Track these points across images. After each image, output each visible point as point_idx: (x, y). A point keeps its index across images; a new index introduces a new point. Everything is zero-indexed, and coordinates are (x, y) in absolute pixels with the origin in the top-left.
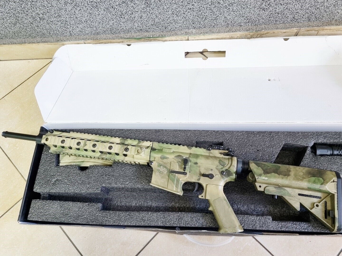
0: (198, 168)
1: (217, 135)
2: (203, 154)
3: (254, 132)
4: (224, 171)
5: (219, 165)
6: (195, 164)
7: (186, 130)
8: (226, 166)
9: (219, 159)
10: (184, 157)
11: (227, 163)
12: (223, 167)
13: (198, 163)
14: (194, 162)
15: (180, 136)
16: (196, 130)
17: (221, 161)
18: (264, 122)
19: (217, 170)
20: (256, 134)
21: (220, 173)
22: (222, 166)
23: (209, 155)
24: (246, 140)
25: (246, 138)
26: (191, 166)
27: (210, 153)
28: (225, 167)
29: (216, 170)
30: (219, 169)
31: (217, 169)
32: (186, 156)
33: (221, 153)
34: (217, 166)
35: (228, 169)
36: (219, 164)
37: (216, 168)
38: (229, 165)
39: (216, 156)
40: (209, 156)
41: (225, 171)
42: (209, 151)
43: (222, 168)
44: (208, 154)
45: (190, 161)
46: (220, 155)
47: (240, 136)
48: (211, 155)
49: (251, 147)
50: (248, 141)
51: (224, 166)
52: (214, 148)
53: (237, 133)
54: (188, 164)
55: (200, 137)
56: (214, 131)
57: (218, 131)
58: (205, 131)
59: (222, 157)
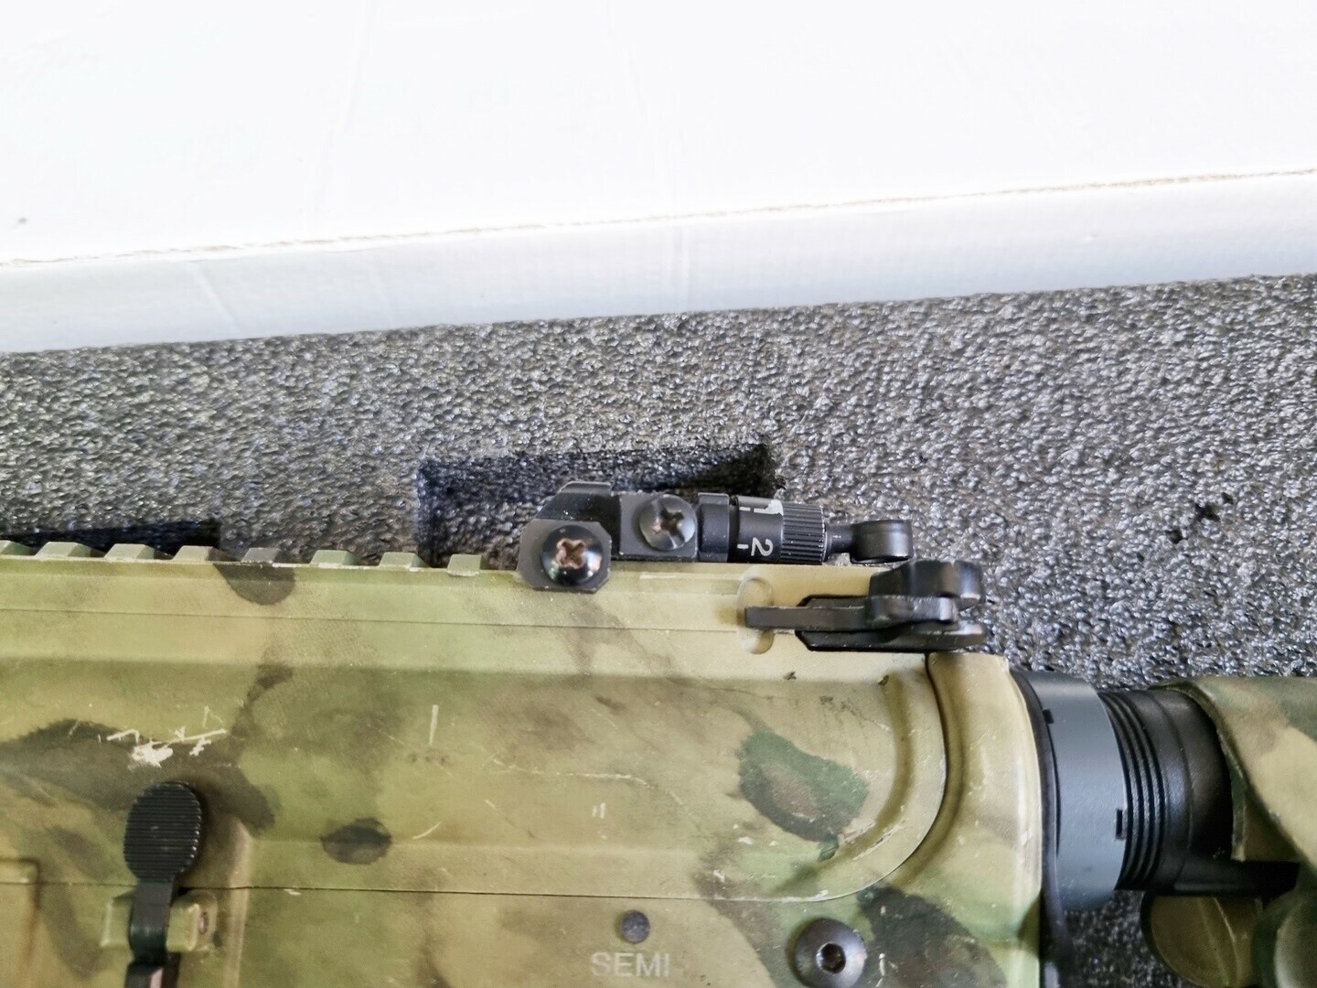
0: (402, 922)
1: (689, 369)
2: (482, 656)
3: (1116, 296)
4: (844, 911)
5: (749, 828)
6: (344, 857)
7: (285, 342)
8: (861, 825)
9: (741, 729)
10: (150, 756)
11: (879, 777)
12: (810, 851)
13: (390, 825)
14: (320, 828)
15: (203, 418)
16: (414, 334)
17: (783, 746)
18: (1215, 177)
19: (726, 922)
20: (1149, 321)
21: (781, 960)
22: (805, 831)
23: (583, 656)
24: (1044, 398)
25: (1039, 375)
26: (267, 891)
27: (586, 630)
28: (851, 851)
29: (713, 916)
30: (756, 887)
31: (726, 909)
32: (181, 736)
33: (762, 621)
34: (711, 846)
35: (912, 890)
36: (746, 810)
37: (708, 886)
38: (921, 813)
39: (687, 668)
40: (580, 682)
41: (865, 925)
42: (563, 605)
43: (805, 876)
44: (552, 658)
45: (260, 815)
46: (751, 638)
47: (960, 352)
48: (609, 661)
49: (1112, 475)
50: (1068, 409)
51: (832, 838)
52: (640, 550)
53: (928, 324)
55: (467, 409)
56: (650, 324)
57: (700, 317)
58: (529, 327)
59: (791, 676)
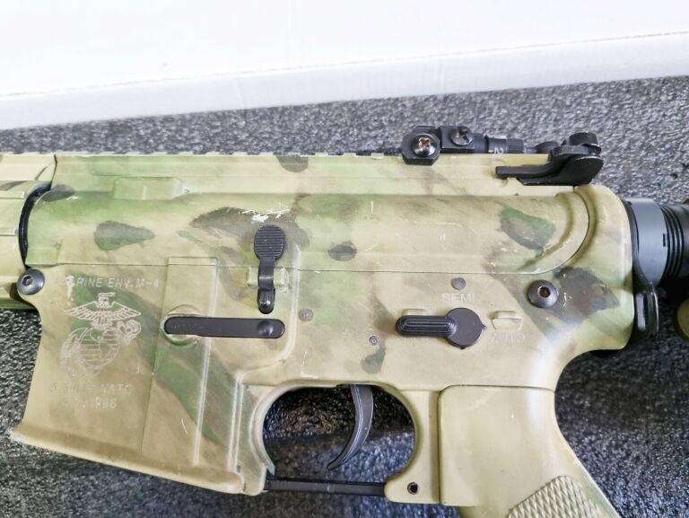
0: (363, 282)
2: (387, 189)
3: (639, 82)
4: (548, 277)
5: (505, 244)
6: (337, 258)
7: (276, 109)
8: (552, 242)
9: (499, 208)
10: (260, 219)
11: (560, 222)
12: (532, 254)
13: (356, 245)
14: (328, 246)
17: (517, 213)
18: (681, 33)
19: (497, 282)
20: (655, 91)
21: (523, 297)
22: (529, 245)
23: (428, 188)
24: (610, 123)
25: (606, 114)
26: (308, 273)
27: (429, 179)
28: (549, 252)
29: (492, 280)
30: (509, 269)
31: (495, 276)
32: (271, 212)
33: (503, 174)
34: (489, 252)
35: (578, 265)
36: (504, 236)
37: (488, 268)
38: (578, 236)
39: (472, 192)
40: (429, 196)
41: (557, 283)
42: (419, 170)
43: (530, 264)
44: (416, 189)
45: (305, 243)
46: (498, 182)
47: (570, 106)
48: (439, 190)
49: (643, 153)
50: (621, 126)
51: (540, 248)
52: (450, 146)
53: (555, 95)
54: (291, 258)
56: (431, 99)
59: (517, 195)
